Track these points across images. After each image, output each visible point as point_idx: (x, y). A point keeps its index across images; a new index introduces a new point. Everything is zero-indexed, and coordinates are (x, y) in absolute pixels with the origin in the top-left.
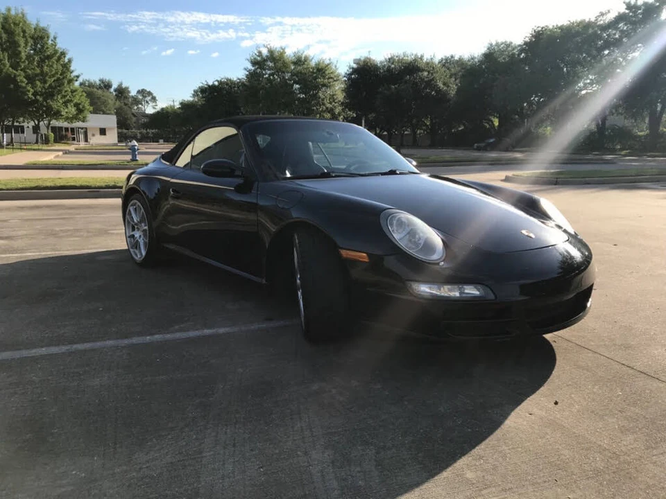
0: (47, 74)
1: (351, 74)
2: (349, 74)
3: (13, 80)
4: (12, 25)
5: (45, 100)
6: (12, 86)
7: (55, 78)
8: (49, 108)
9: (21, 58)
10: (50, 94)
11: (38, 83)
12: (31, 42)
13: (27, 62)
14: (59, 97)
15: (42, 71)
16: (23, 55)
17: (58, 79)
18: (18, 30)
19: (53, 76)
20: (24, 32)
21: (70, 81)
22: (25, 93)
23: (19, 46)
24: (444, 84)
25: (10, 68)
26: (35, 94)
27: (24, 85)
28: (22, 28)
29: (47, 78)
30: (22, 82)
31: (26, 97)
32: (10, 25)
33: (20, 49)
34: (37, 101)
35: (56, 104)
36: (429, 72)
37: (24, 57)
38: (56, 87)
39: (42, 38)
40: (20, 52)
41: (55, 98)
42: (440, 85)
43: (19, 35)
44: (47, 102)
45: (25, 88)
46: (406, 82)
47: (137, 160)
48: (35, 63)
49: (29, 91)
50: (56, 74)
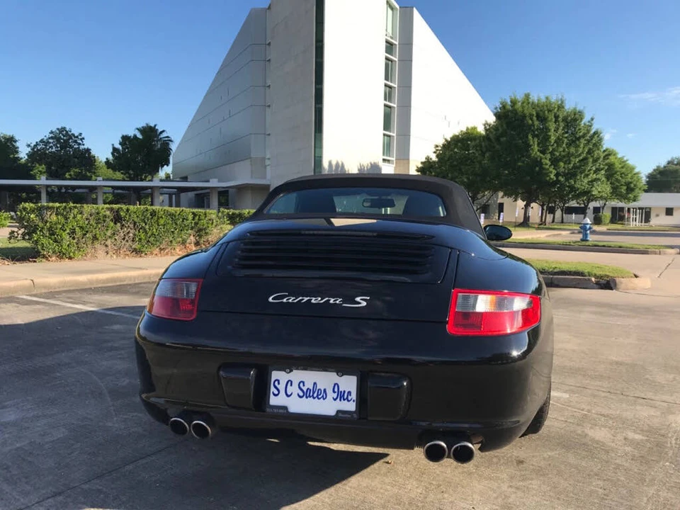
0: (573, 155)
3: (539, 163)
4: (546, 112)
5: (567, 180)
6: (537, 169)
7: (581, 158)
8: (573, 188)
9: (550, 142)
10: (571, 175)
11: (562, 164)
12: (562, 125)
13: (555, 145)
14: (583, 176)
16: (553, 139)
17: (585, 159)
18: (551, 117)
19: (580, 155)
20: (557, 117)
21: (595, 161)
22: (547, 175)
23: (550, 130)
25: (538, 153)
26: (557, 175)
27: (547, 167)
28: (555, 114)
29: (572, 159)
30: (546, 164)
31: (548, 178)
32: (544, 112)
33: (549, 134)
34: (558, 181)
35: (582, 183)
37: (553, 141)
38: (581, 166)
39: (575, 120)
40: (550, 136)
41: (579, 177)
43: (551, 121)
44: (569, 183)
45: (548, 169)
47: (588, 241)
48: (564, 145)
49: (551, 172)
50: (583, 153)
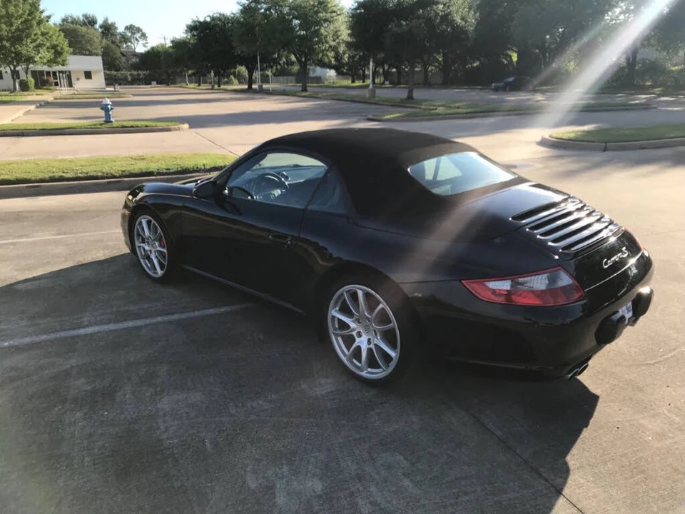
0: (13, 15)
1: (356, 9)
2: (354, 9)
5: (13, 44)
7: (23, 20)
8: (18, 54)
10: (17, 38)
14: (29, 41)
15: (7, 12)
17: (26, 21)
19: (21, 17)
21: (39, 23)
24: (462, 19)
29: (13, 20)
35: (27, 48)
36: (444, 5)
38: (23, 31)
41: (24, 43)
42: (458, 20)
44: (15, 49)
46: (419, 17)
47: (112, 122)
50: (23, 14)
